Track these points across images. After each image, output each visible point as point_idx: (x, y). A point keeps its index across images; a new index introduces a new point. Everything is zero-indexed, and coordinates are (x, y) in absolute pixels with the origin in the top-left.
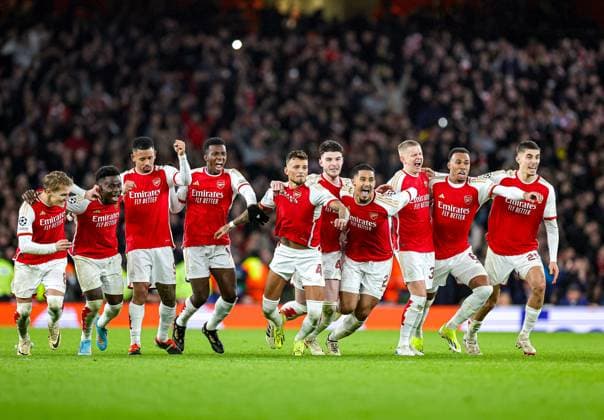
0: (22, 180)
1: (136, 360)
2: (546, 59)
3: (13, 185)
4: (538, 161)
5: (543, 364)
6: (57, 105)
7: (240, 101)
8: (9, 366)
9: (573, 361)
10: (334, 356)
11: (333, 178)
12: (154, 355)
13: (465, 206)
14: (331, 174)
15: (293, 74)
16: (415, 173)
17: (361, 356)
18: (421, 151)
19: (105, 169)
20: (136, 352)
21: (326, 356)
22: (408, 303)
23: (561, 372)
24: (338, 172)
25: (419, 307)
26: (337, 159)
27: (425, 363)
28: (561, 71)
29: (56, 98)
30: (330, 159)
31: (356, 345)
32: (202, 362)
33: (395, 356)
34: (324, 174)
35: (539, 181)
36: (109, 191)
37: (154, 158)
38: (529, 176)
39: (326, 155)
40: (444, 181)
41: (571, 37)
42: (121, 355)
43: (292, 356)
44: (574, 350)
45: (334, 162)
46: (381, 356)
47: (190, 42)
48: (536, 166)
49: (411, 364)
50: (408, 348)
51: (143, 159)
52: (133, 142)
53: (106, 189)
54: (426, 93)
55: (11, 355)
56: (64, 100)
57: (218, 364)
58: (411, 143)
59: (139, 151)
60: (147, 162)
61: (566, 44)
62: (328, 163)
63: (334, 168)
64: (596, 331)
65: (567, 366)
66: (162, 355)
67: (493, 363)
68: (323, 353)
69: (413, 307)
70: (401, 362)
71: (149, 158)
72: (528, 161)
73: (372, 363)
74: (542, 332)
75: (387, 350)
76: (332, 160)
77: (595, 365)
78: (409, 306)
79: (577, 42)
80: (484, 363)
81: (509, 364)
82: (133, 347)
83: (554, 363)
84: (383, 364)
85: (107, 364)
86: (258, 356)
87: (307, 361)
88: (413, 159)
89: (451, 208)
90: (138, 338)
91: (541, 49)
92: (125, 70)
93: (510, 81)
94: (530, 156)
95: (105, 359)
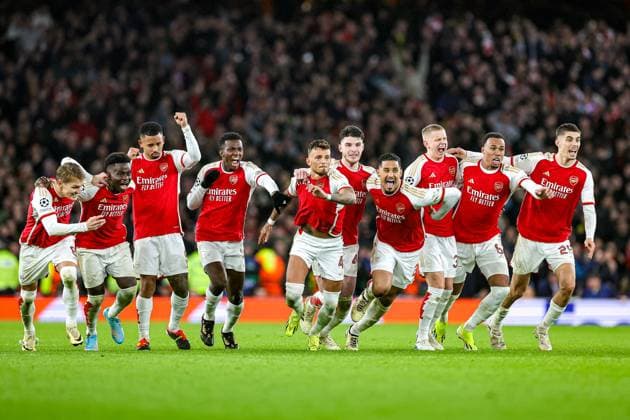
0: (27, 169)
1: (144, 356)
2: (571, 40)
3: (16, 173)
4: (579, 144)
5: (569, 359)
6: (62, 91)
7: (252, 85)
8: (13, 361)
9: (601, 356)
10: (351, 351)
11: (352, 164)
12: (163, 351)
13: (495, 193)
14: (350, 159)
15: (308, 58)
16: (438, 159)
17: (379, 351)
18: (445, 136)
19: (115, 156)
20: (144, 346)
21: (342, 352)
22: (426, 296)
23: (588, 367)
24: (358, 158)
25: (438, 299)
26: (358, 145)
27: (446, 358)
28: (586, 53)
29: (62, 83)
30: (349, 145)
31: (373, 340)
32: (214, 357)
33: (415, 351)
34: (343, 160)
35: (577, 166)
36: (118, 178)
37: (163, 143)
38: (568, 160)
39: (346, 140)
40: (476, 164)
41: (596, 18)
42: (130, 352)
43: (306, 351)
44: (600, 345)
45: (354, 148)
46: (400, 350)
47: (202, 24)
48: (576, 149)
49: (430, 360)
50: (427, 343)
51: (151, 145)
52: (141, 127)
53: (114, 176)
54: (447, 77)
55: (15, 351)
56: (70, 85)
57: (231, 359)
58: (435, 127)
59: (147, 137)
60: (156, 148)
61: (592, 25)
62: (348, 149)
63: (353, 155)
64: (623, 325)
65: (595, 361)
66: (173, 351)
67: (517, 358)
68: (338, 348)
69: (432, 300)
70: (421, 357)
71: (158, 144)
72: (568, 144)
73: (391, 359)
74: (567, 326)
75: (406, 345)
76: (352, 146)
77: (623, 359)
78: (427, 299)
79: (602, 24)
80: (507, 358)
81: (533, 359)
82: (141, 342)
83: (580, 359)
84: (402, 360)
85: (115, 361)
86: (272, 351)
87: (323, 356)
88: (437, 143)
89: (481, 194)
90: (147, 333)
91: (566, 31)
92: (133, 55)
93: (533, 64)
94: (570, 139)
95: (114, 354)
